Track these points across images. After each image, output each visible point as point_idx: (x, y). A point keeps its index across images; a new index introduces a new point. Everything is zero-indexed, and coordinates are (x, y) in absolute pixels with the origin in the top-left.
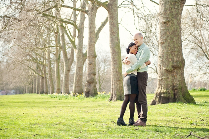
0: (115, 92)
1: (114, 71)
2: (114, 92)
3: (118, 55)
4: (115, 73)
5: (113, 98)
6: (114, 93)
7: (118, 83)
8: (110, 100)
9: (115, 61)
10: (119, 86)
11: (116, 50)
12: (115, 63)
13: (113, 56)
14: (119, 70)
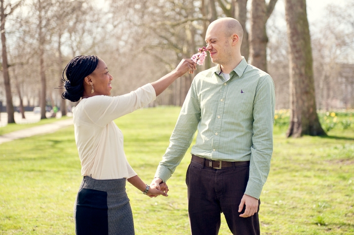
0: (298, 118)
1: (295, 72)
2: (296, 117)
3: (304, 39)
4: (297, 78)
5: (295, 130)
6: (296, 120)
7: (305, 98)
8: (288, 135)
9: (297, 52)
10: (306, 104)
11: (299, 28)
12: (297, 55)
13: (292, 41)
14: (306, 72)
